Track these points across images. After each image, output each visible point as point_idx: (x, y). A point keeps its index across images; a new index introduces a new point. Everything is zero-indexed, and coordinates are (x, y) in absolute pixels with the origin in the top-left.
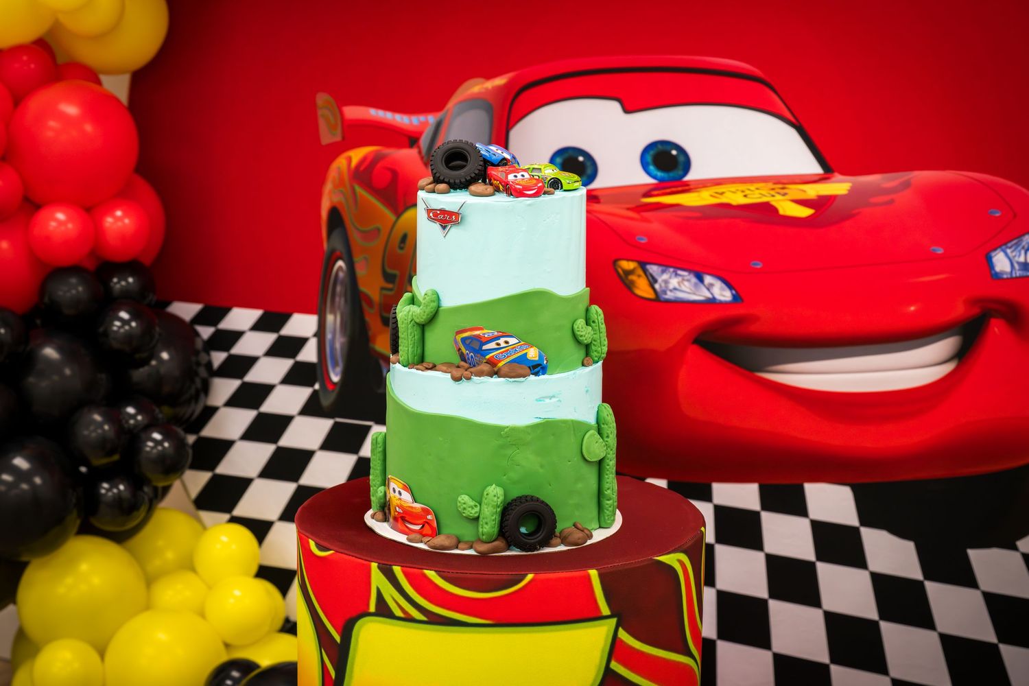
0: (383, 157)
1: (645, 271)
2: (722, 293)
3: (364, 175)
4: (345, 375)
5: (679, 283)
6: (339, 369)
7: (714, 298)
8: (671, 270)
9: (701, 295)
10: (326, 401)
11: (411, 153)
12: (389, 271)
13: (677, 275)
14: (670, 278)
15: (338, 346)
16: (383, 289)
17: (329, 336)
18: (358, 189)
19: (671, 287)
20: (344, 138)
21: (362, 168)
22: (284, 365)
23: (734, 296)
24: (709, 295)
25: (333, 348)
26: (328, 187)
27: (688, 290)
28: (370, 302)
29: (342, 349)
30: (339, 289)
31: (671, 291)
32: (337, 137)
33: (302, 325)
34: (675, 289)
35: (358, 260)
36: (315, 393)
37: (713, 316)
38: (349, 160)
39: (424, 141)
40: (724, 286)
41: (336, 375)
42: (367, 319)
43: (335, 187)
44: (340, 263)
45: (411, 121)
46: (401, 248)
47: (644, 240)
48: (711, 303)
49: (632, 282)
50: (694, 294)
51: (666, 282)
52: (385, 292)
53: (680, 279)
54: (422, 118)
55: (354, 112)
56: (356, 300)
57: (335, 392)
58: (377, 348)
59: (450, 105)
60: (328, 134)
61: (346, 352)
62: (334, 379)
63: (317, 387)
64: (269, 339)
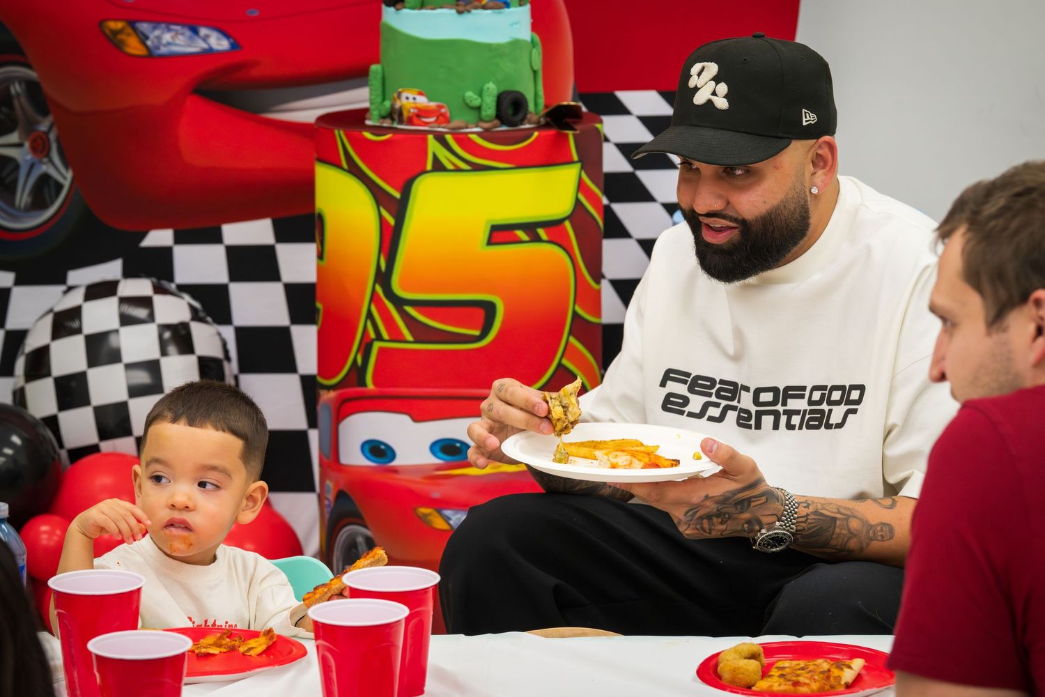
1: (135, 30)
2: (219, 43)
5: (173, 38)
7: (211, 49)
8: (163, 26)
9: (197, 46)
13: (169, 30)
14: (163, 33)
19: (164, 41)
23: (232, 45)
24: (204, 46)
27: (182, 43)
31: (165, 46)
34: (169, 44)
40: (220, 36)
48: (209, 54)
49: (122, 42)
50: (189, 46)
51: (159, 38)
53: (172, 34)
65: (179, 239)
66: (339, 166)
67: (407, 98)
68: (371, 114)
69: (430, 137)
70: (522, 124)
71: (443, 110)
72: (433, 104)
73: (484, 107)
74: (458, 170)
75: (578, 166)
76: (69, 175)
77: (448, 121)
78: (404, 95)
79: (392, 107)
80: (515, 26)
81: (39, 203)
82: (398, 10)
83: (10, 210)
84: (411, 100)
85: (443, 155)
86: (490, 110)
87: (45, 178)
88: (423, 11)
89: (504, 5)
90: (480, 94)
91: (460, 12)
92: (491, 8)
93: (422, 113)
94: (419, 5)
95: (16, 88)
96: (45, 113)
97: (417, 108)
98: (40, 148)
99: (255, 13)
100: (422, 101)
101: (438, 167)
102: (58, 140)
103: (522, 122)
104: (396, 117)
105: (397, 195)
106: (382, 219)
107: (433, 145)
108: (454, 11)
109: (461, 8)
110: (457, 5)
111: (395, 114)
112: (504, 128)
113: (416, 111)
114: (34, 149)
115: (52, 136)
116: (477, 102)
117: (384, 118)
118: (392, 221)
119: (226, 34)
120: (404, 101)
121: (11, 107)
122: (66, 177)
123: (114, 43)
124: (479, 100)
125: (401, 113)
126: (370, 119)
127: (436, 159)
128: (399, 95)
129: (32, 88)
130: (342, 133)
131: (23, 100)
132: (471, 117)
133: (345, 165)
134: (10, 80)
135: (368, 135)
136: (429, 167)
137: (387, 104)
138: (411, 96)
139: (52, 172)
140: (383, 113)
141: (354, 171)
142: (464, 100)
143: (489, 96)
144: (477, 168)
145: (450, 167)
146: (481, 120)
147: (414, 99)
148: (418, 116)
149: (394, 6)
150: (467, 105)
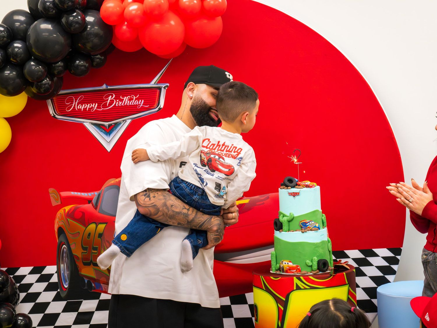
0: (78, 208)
3: (70, 215)
4: (70, 284)
6: (67, 283)
10: (63, 295)
11: (90, 205)
12: (84, 246)
15: (66, 275)
16: (82, 253)
17: (62, 272)
18: (69, 219)
20: (61, 203)
21: (70, 213)
22: (44, 284)
25: (64, 276)
26: (57, 220)
28: (78, 258)
29: (68, 275)
30: (64, 255)
32: (59, 203)
33: (51, 269)
35: (72, 244)
36: (58, 292)
38: (65, 210)
39: (94, 201)
41: (66, 285)
42: (77, 264)
43: (60, 220)
44: (64, 246)
45: (88, 195)
46: (88, 238)
52: (83, 254)
54: (92, 193)
55: (64, 194)
56: (72, 258)
57: (67, 290)
58: (82, 273)
59: (103, 188)
60: (55, 202)
61: (69, 277)
62: (66, 287)
63: (59, 290)
64: (37, 276)
66: (262, 289)
67: (285, 263)
68: (272, 269)
69: (295, 278)
70: (327, 271)
71: (298, 267)
72: (295, 265)
73: (313, 266)
74: (305, 289)
75: (348, 285)
77: (300, 271)
78: (284, 262)
79: (280, 266)
80: (322, 236)
82: (280, 232)
84: (287, 264)
85: (300, 284)
86: (315, 267)
88: (289, 232)
89: (318, 229)
91: (303, 232)
92: (314, 230)
93: (291, 269)
94: (288, 230)
100: (291, 264)
101: (298, 288)
103: (327, 270)
104: (281, 270)
105: (284, 299)
106: (279, 308)
107: (296, 280)
108: (300, 232)
109: (303, 231)
110: (302, 230)
111: (280, 269)
112: (321, 273)
113: (288, 268)
116: (310, 264)
117: (277, 270)
118: (282, 309)
124: (311, 263)
125: (283, 269)
126: (271, 271)
127: (297, 285)
128: (282, 263)
130: (262, 277)
132: (309, 269)
133: (264, 289)
135: (272, 278)
136: (295, 288)
137: (278, 265)
138: (286, 263)
140: (277, 269)
141: (268, 291)
142: (306, 263)
143: (314, 261)
144: (312, 288)
145: (302, 288)
146: (313, 270)
147: (288, 263)
148: (290, 270)
149: (279, 231)
150: (307, 265)
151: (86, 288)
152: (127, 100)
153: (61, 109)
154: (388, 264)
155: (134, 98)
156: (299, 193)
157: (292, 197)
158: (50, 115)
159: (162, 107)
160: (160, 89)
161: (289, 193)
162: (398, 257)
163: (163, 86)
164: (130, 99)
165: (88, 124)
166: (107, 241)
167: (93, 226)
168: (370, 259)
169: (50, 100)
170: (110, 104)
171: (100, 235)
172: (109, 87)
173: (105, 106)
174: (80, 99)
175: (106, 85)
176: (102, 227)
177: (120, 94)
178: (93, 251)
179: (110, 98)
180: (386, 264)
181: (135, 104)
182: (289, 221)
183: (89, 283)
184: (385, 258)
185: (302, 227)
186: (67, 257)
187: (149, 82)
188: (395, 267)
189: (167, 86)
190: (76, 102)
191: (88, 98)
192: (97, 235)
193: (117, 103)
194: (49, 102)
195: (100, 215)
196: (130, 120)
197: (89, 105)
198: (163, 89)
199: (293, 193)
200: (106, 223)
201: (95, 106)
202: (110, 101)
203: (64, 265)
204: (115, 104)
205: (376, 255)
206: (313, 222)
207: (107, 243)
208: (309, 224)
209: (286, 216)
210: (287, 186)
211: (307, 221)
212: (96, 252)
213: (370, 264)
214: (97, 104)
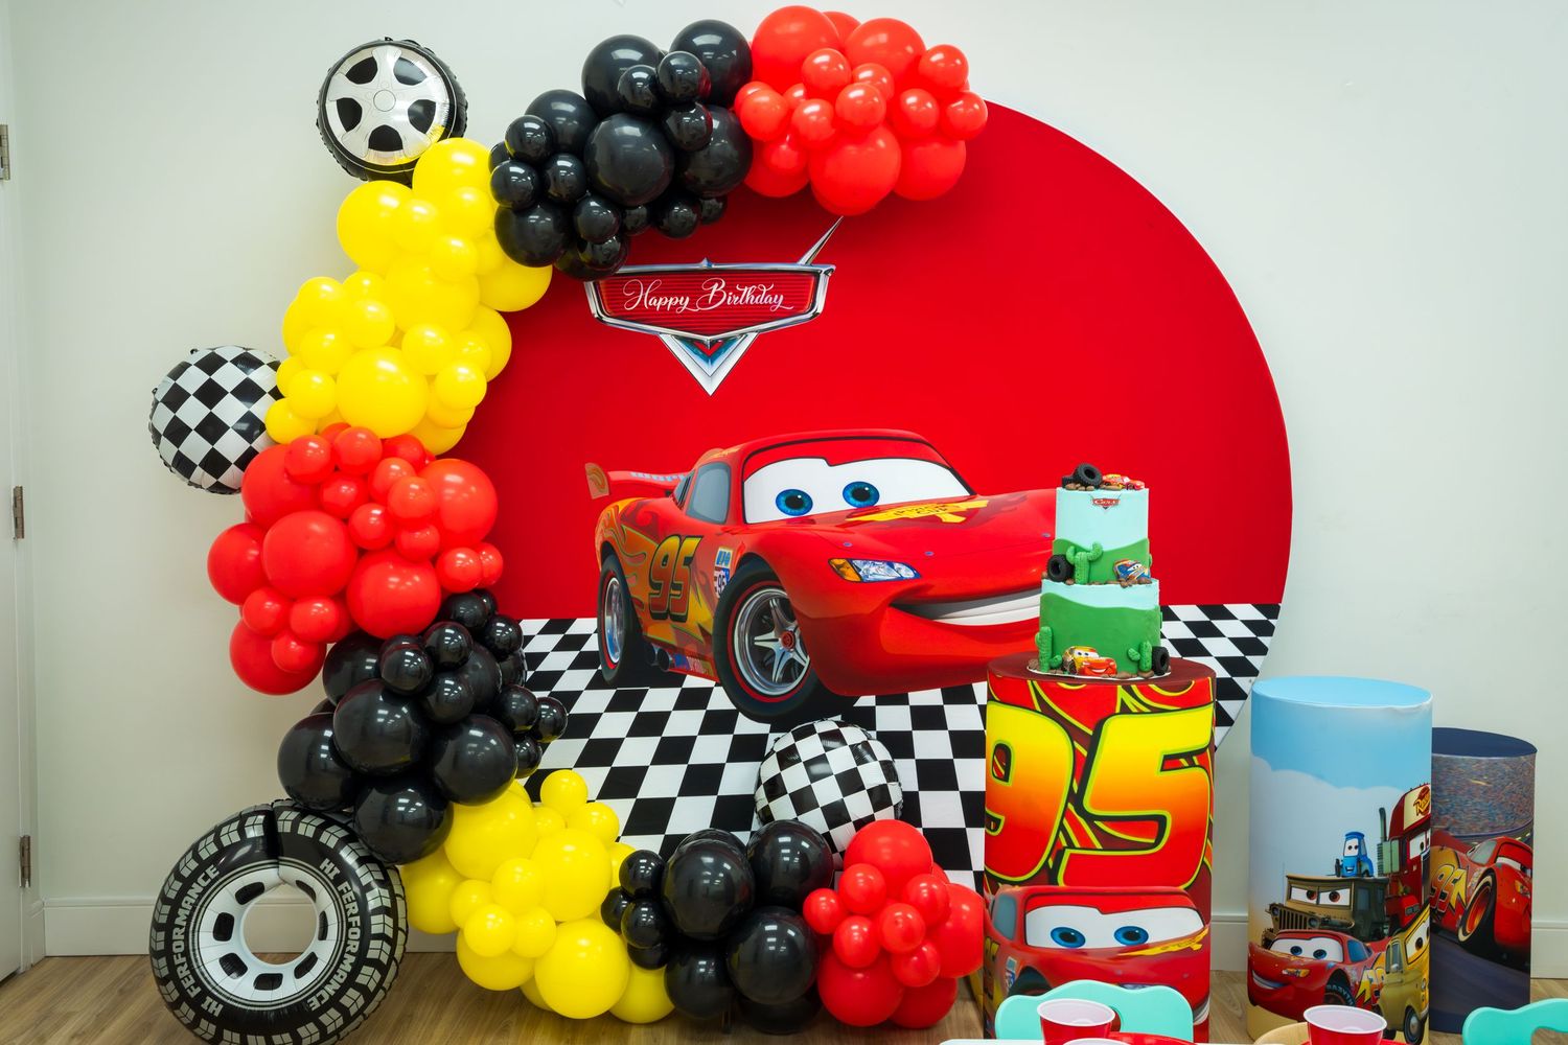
0: (645, 504)
1: (852, 564)
2: (907, 573)
3: (627, 517)
4: (623, 657)
5: (876, 570)
6: (618, 654)
7: (902, 578)
8: (870, 562)
9: (893, 575)
10: (608, 677)
11: (669, 500)
12: (655, 582)
13: (874, 564)
14: (870, 567)
15: (616, 637)
16: (650, 594)
17: (608, 631)
18: (624, 527)
19: (871, 573)
20: (610, 493)
21: (626, 514)
22: (571, 656)
23: (916, 575)
24: (898, 576)
25: (611, 639)
26: (600, 528)
27: (883, 574)
28: (641, 604)
29: (619, 639)
30: (614, 597)
31: (871, 575)
32: (606, 492)
33: (584, 626)
34: (874, 574)
35: (629, 577)
36: (599, 672)
37: (898, 589)
38: (617, 507)
39: (677, 492)
40: (908, 568)
41: (616, 657)
42: (639, 616)
43: (606, 527)
44: (614, 579)
45: (665, 479)
46: (663, 565)
47: (850, 545)
48: (900, 581)
49: (843, 572)
50: (888, 576)
51: (867, 570)
52: (651, 596)
53: (877, 567)
54: (675, 476)
55: (617, 475)
56: (629, 605)
57: (616, 670)
58: (649, 635)
59: (696, 467)
60: (597, 491)
61: (623, 641)
62: (615, 661)
63: (600, 668)
64: (557, 638)
65: (879, 702)
67: (1080, 654)
71: (1112, 664)
72: (1103, 659)
73: (1143, 661)
76: (808, 660)
77: (1115, 671)
78: (1076, 651)
79: (1063, 660)
81: (787, 677)
82: (1068, 585)
83: (769, 683)
84: (1083, 656)
86: (1148, 663)
87: (792, 661)
88: (1089, 586)
90: (1139, 650)
91: (1124, 587)
93: (1093, 666)
94: (1087, 581)
95: (773, 603)
96: (792, 619)
97: (1088, 661)
98: (789, 642)
99: (931, 554)
100: (1094, 656)
101: (1125, 711)
102: (800, 637)
103: (1165, 671)
104: (1069, 667)
105: (1090, 732)
108: (1119, 586)
109: (1122, 584)
110: (1118, 582)
111: (1067, 664)
112: (1155, 677)
113: (1087, 664)
114: (784, 643)
115: (797, 634)
116: (1137, 657)
117: (1056, 668)
118: (1085, 753)
119: (912, 569)
120: (1076, 655)
121: (770, 615)
122: (805, 661)
123: (837, 574)
124: (1140, 656)
125: (1073, 665)
127: (1123, 705)
128: (1071, 652)
129: (784, 603)
131: (778, 610)
132: (1134, 668)
133: (1037, 708)
134: (769, 597)
136: (1117, 710)
137: (1058, 658)
138: (1083, 653)
139: (796, 658)
140: (1056, 665)
142: (1127, 654)
143: (1146, 652)
144: (1155, 711)
145: (1134, 710)
146: (1141, 670)
147: (1086, 655)
148: (1090, 668)
149: (1064, 581)
150: (1130, 659)
151: (655, 664)
152: (749, 294)
153: (614, 305)
154: (1252, 635)
155: (765, 290)
156: (1117, 501)
157: (1100, 508)
158: (592, 315)
159: (820, 310)
160: (817, 275)
161: (1094, 500)
162: (1272, 621)
163: (824, 270)
164: (757, 293)
165: (669, 338)
166: (703, 573)
167: (673, 541)
168: (1219, 624)
169: (591, 283)
170: (716, 300)
171: (688, 561)
172: (713, 266)
173: (704, 303)
174: (654, 286)
175: (708, 261)
176: (691, 544)
177: (735, 280)
178: (673, 592)
179: (715, 288)
180: (1249, 634)
181: (765, 301)
182: (1091, 562)
183: (663, 656)
184: (1249, 624)
185: (1118, 577)
186: (620, 601)
187: (795, 260)
188: (1265, 640)
189: (832, 270)
190: (645, 291)
191: (671, 285)
192: (681, 560)
193: (730, 298)
194: (590, 287)
195: (687, 519)
196: (755, 334)
197: (672, 299)
198: (822, 275)
199: (1105, 500)
200: (702, 537)
201: (684, 302)
202: (716, 293)
203: (613, 618)
204: (726, 301)
205: (1231, 617)
206: (1140, 565)
207: (701, 576)
208: (1132, 569)
209: (1084, 550)
210: (1085, 485)
211: (1130, 562)
212: (678, 593)
213: (1217, 634)
214: (688, 299)
